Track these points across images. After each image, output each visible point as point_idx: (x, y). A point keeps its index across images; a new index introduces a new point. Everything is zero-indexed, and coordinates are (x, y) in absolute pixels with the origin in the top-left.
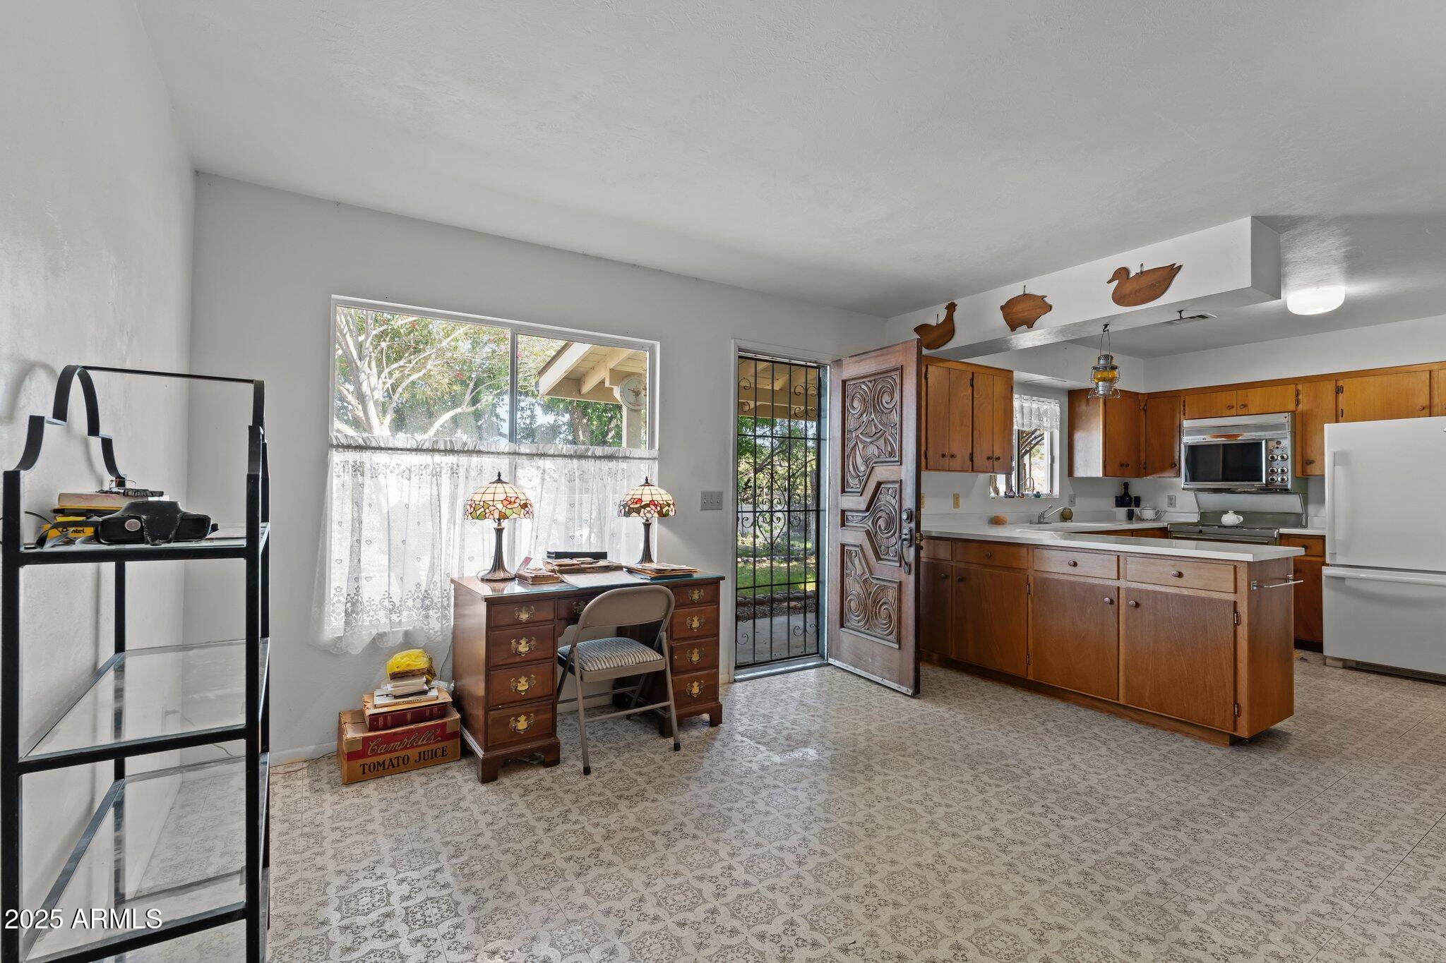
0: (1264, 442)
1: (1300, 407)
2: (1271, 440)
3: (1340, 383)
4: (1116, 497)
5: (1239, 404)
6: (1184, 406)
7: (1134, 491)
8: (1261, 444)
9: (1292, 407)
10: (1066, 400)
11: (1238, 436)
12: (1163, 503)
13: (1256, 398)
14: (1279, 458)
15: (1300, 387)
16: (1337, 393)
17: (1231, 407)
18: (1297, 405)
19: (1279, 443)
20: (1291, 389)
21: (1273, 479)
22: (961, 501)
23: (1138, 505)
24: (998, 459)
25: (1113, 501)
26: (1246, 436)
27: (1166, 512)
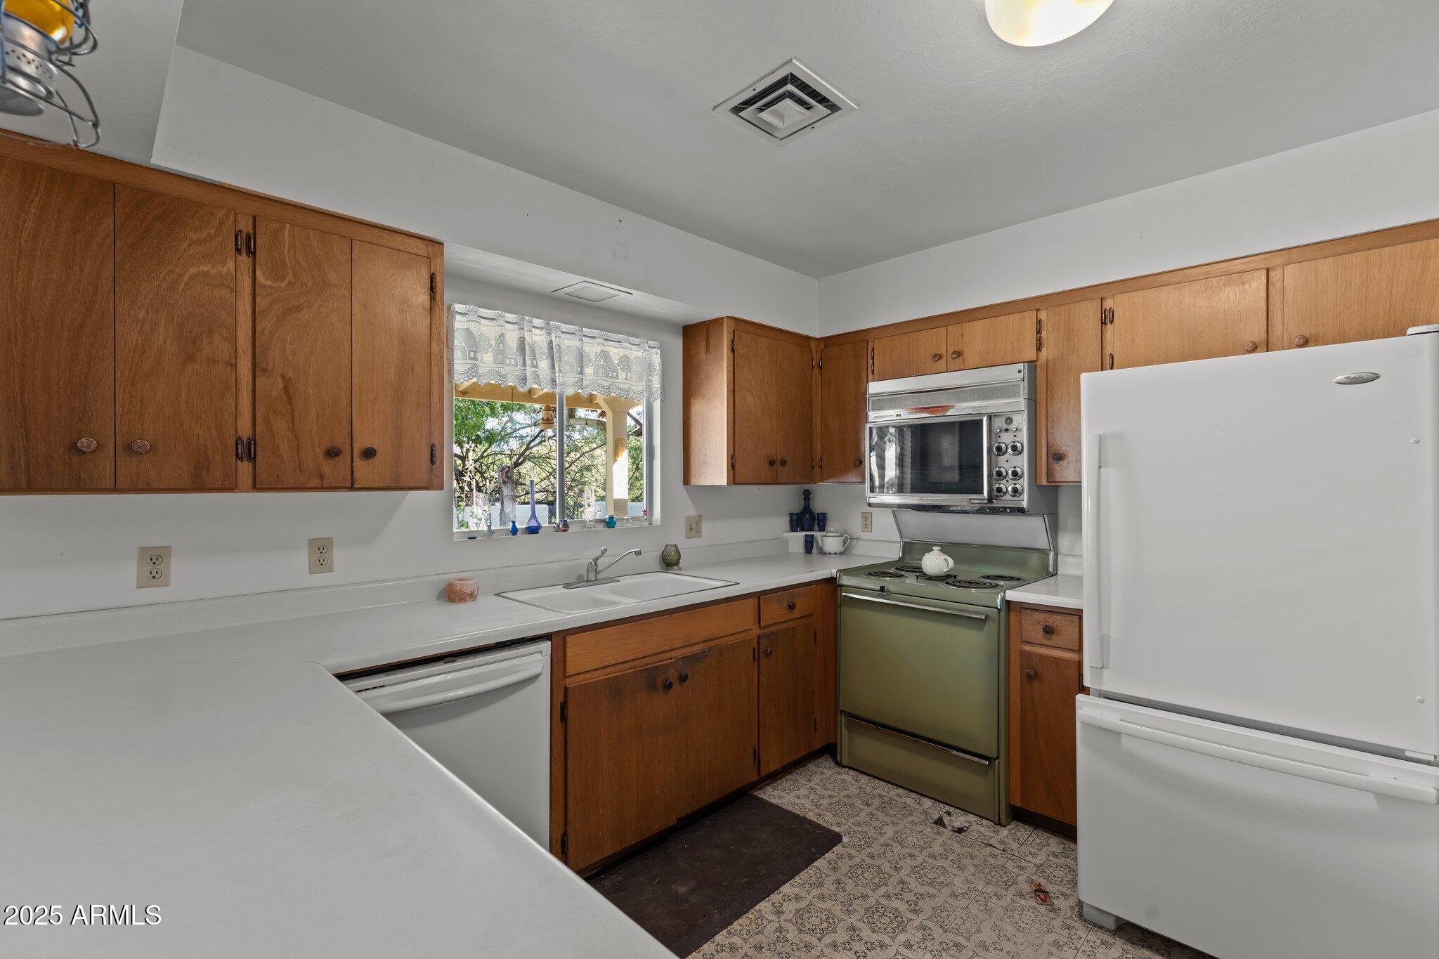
0: (985, 419)
1: (1044, 350)
2: (997, 415)
3: (1108, 304)
4: (791, 515)
5: (951, 350)
6: (873, 358)
7: (818, 506)
8: (982, 420)
9: (1030, 354)
10: (677, 344)
11: (946, 408)
12: (856, 527)
13: (976, 336)
14: (1010, 450)
15: (1043, 315)
16: (1103, 323)
17: (938, 357)
18: (1039, 349)
19: (1009, 420)
20: (1029, 320)
21: (999, 490)
22: (339, 556)
23: (822, 528)
24: (369, 453)
25: (784, 522)
26: (960, 409)
27: (858, 539)
